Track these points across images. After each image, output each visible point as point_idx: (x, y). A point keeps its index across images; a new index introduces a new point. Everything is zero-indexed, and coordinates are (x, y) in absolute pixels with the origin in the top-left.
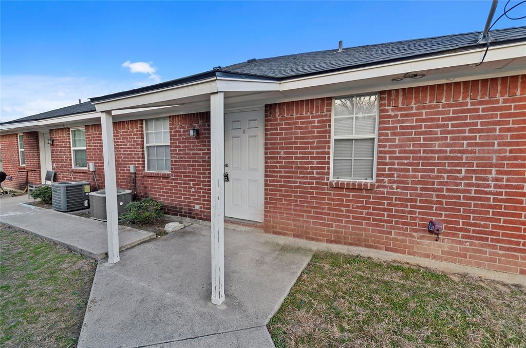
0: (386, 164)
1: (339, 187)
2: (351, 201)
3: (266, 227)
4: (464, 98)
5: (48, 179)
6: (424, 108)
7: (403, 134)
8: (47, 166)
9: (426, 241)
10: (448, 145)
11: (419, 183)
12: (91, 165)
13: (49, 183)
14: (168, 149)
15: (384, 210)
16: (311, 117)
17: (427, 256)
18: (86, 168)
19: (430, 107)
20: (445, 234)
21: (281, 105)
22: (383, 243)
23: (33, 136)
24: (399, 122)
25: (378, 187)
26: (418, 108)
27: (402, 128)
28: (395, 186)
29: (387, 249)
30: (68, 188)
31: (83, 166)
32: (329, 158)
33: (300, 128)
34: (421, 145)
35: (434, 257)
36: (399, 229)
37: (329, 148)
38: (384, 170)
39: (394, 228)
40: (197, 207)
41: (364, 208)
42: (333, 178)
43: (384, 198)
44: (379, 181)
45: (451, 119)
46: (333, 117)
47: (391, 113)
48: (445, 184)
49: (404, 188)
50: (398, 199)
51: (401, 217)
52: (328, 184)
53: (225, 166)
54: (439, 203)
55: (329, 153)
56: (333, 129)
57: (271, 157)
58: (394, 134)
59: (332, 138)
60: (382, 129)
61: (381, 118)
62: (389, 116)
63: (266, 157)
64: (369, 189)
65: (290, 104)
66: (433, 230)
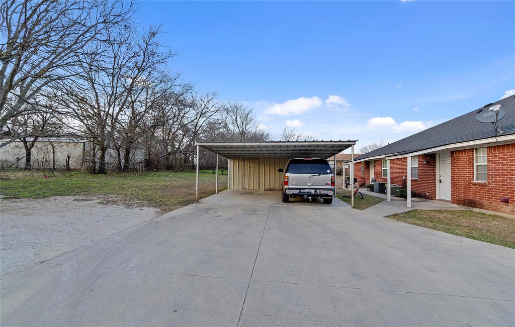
0: (490, 175)
1: (475, 185)
2: (480, 190)
3: (452, 202)
4: (512, 149)
5: (372, 182)
6: (500, 153)
7: (495, 163)
8: (372, 176)
9: (504, 206)
10: (508, 168)
11: (501, 182)
13: (373, 183)
14: (417, 169)
15: (491, 194)
16: (466, 156)
17: (505, 213)
19: (502, 153)
20: (510, 203)
21: (456, 151)
22: (491, 208)
23: (367, 163)
24: (493, 158)
25: (488, 184)
26: (499, 153)
27: (494, 161)
28: (493, 184)
29: (492, 210)
30: (379, 184)
32: (473, 173)
33: (462, 160)
34: (500, 168)
35: (507, 213)
36: (496, 201)
37: (473, 168)
38: (489, 177)
39: (494, 201)
40: (427, 194)
41: (484, 193)
42: (475, 181)
43: (490, 189)
44: (488, 182)
45: (509, 157)
46: (475, 156)
47: (490, 155)
48: (509, 183)
49: (496, 185)
50: (495, 189)
51: (496, 197)
52: (472, 183)
53: (440, 176)
54: (508, 190)
55: (473, 170)
56: (475, 161)
57: (453, 172)
58: (492, 163)
59: (475, 164)
60: (488, 161)
61: (488, 156)
62: (490, 156)
63: (452, 173)
64: (485, 185)
65: (459, 151)
66: (506, 201)
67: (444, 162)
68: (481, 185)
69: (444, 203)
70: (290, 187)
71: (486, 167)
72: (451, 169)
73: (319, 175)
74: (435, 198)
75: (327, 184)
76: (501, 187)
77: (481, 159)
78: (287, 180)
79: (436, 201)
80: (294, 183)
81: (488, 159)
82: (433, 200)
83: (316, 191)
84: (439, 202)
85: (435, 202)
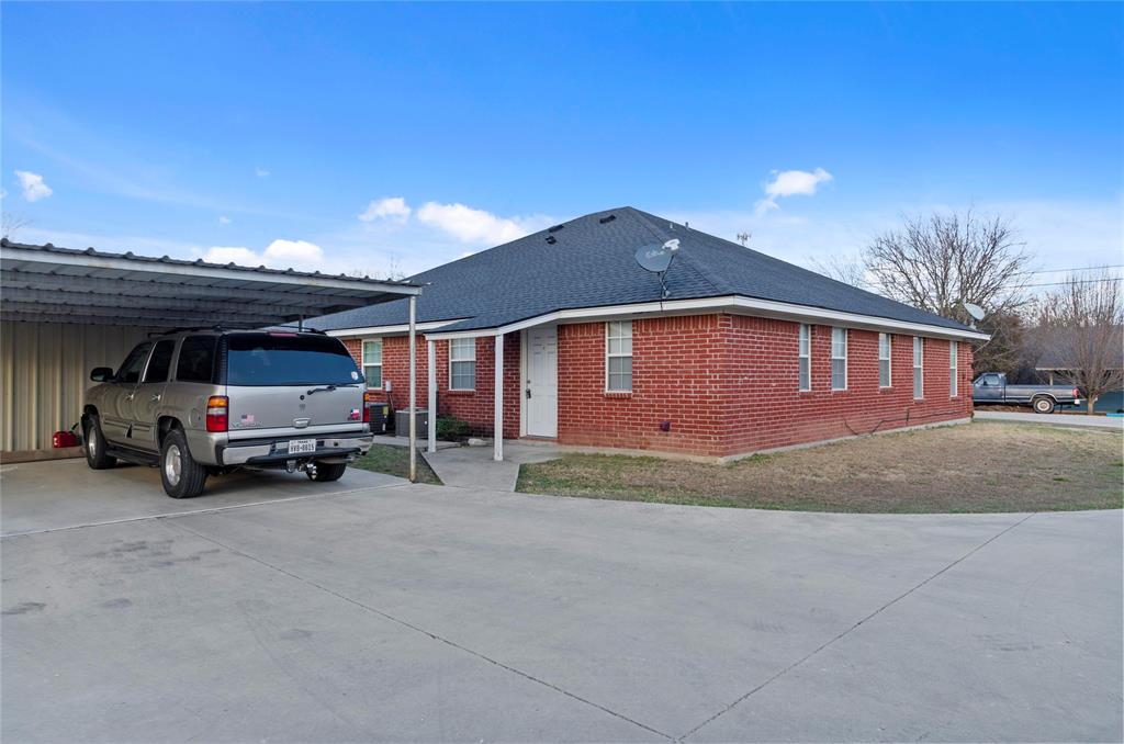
0: (637, 377)
1: (610, 398)
2: (618, 409)
3: (559, 440)
4: (676, 328)
6: (656, 334)
7: (646, 353)
10: (670, 362)
11: (656, 392)
12: (388, 384)
14: (472, 365)
15: (638, 415)
16: (589, 337)
17: (663, 450)
18: (381, 389)
19: (659, 334)
20: (673, 431)
21: (569, 326)
22: (638, 443)
24: (643, 344)
25: (634, 396)
26: (653, 334)
27: (646, 349)
28: (643, 395)
29: (641, 448)
31: (375, 386)
32: (604, 373)
33: (583, 347)
35: (667, 450)
36: (646, 429)
37: (604, 364)
38: (636, 382)
39: (643, 429)
41: (626, 414)
42: (607, 391)
43: (638, 405)
44: (635, 391)
45: (670, 343)
46: (607, 338)
47: (639, 337)
48: (670, 392)
49: (649, 396)
50: (646, 406)
51: (647, 420)
52: (602, 395)
53: (528, 382)
54: (667, 406)
55: (604, 368)
56: (607, 348)
57: (562, 373)
58: (641, 353)
59: (607, 355)
60: (634, 349)
61: (634, 340)
62: (638, 339)
63: (559, 374)
64: (629, 399)
65: (575, 325)
66: (665, 428)
67: (539, 349)
68: (621, 398)
69: (540, 443)
70: (233, 435)
71: (629, 362)
72: (559, 365)
73: (331, 388)
74: (518, 434)
75: (353, 418)
76: (657, 401)
77: (620, 344)
78: (221, 412)
79: (520, 441)
80: (250, 419)
81: (634, 344)
82: (516, 438)
83: (320, 444)
84: (530, 442)
85: (519, 444)
